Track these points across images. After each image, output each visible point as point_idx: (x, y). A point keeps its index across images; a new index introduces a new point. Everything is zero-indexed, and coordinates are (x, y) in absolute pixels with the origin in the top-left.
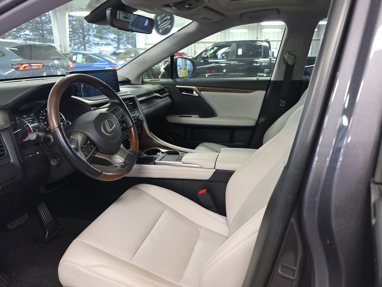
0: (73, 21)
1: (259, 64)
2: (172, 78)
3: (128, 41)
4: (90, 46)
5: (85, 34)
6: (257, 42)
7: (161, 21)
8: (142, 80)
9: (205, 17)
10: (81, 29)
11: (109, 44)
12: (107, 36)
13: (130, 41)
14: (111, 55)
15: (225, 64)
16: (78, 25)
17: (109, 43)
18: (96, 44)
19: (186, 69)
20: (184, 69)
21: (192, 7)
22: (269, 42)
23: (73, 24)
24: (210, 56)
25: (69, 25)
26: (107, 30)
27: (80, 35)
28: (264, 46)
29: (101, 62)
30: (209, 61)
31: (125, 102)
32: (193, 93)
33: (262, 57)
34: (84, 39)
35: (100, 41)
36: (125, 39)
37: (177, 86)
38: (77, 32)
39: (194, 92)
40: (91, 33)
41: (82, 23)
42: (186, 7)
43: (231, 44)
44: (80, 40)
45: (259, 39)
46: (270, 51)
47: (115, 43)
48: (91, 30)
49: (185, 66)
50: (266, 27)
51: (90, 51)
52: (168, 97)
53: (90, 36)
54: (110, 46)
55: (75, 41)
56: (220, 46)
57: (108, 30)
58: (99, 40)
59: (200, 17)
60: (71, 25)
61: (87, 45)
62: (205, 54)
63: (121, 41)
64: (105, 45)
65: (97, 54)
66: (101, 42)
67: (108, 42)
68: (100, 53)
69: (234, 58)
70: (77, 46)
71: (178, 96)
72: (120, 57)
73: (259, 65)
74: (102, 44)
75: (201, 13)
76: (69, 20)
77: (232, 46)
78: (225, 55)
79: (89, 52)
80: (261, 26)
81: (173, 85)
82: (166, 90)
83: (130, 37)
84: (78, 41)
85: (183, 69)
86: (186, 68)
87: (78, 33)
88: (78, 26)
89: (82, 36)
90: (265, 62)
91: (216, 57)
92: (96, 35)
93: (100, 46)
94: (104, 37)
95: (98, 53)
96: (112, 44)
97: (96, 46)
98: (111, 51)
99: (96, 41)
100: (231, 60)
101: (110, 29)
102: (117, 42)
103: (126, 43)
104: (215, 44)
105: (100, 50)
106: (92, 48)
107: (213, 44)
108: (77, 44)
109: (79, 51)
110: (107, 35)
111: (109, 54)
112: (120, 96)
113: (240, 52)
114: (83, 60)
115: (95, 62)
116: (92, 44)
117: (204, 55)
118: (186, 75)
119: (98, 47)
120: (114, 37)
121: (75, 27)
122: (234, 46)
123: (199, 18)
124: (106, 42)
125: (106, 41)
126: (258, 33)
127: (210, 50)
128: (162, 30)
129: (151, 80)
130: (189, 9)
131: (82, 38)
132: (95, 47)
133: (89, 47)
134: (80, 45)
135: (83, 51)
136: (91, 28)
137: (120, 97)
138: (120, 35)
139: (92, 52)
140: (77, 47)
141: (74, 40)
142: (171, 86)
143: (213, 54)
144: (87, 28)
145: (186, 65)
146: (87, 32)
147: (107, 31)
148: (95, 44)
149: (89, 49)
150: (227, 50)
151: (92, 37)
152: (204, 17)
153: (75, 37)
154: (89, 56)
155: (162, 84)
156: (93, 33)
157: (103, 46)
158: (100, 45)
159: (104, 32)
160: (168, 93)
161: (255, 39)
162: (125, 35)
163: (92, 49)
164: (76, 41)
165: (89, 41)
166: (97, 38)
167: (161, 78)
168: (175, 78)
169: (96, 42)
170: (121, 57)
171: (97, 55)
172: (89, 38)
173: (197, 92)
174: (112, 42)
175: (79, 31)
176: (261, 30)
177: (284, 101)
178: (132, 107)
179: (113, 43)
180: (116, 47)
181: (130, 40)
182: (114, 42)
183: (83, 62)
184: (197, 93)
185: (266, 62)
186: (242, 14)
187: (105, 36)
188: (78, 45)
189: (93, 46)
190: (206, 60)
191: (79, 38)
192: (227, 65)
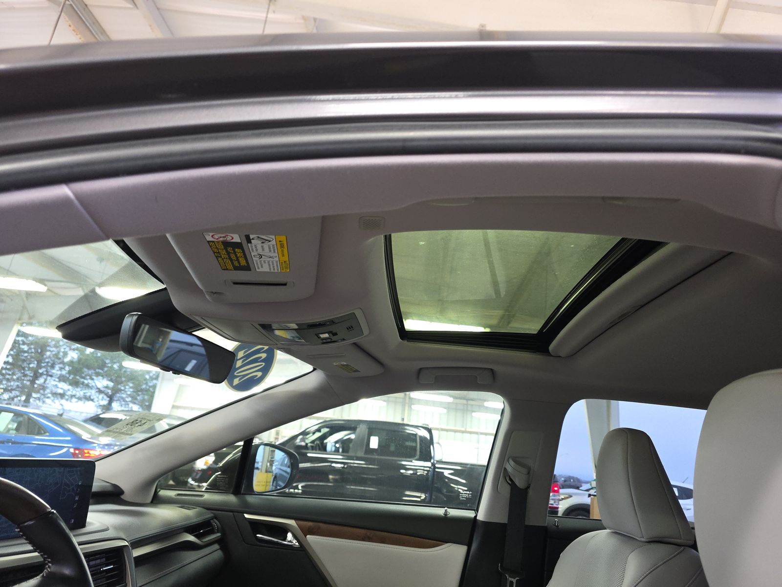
0: (24, 343)
1: (411, 472)
2: (236, 492)
3: (136, 396)
4: (42, 397)
5: (40, 371)
6: (406, 427)
7: (243, 362)
8: (156, 493)
9: (347, 365)
10: (36, 362)
11: (89, 399)
12: (90, 381)
13: (138, 398)
14: (85, 421)
15: (342, 466)
16: (32, 353)
17: (90, 397)
18: (59, 396)
19: (270, 472)
20: (267, 472)
21: (334, 338)
22: (429, 431)
23: (21, 349)
24: (312, 445)
25: (11, 350)
26: (95, 370)
27: (28, 372)
28: (420, 437)
29: (53, 433)
30: (309, 455)
31: (92, 563)
32: (285, 539)
33: (417, 457)
34: (33, 382)
35: (69, 390)
36: (129, 393)
37: (247, 516)
38: (23, 366)
39: (290, 536)
40: (56, 371)
41: (41, 351)
42: (322, 336)
43: (358, 426)
44: (22, 383)
45: (405, 422)
46: (432, 447)
47: (103, 397)
48: (57, 367)
49: (268, 464)
50: (419, 401)
51: (38, 408)
52: (216, 546)
53: (49, 378)
54: (91, 402)
55: (9, 384)
56: (335, 428)
57: (97, 370)
58: (70, 387)
59: (337, 364)
60: (15, 350)
61: (34, 395)
62: (303, 440)
63: (118, 395)
64: (80, 399)
65: (53, 416)
66: (72, 392)
67: (88, 394)
68: (61, 415)
69: (361, 454)
70: (10, 394)
71: (244, 542)
72: (115, 430)
73: (411, 474)
74: (72, 396)
75: (343, 355)
76: (15, 342)
77: (358, 430)
78: (341, 446)
79: (36, 409)
80: (410, 398)
81: (235, 512)
82: (216, 524)
83: (141, 389)
84: (17, 383)
85: (264, 470)
86: (270, 470)
87: (24, 369)
88: (30, 354)
89: (32, 375)
90: (422, 468)
91: (323, 448)
92: (66, 376)
93: (67, 400)
94: (83, 382)
95: (56, 414)
96: (96, 400)
97: (56, 398)
98: (87, 413)
99: (61, 389)
100: (355, 458)
101: (102, 370)
102: (108, 397)
103: (130, 399)
104: (325, 421)
105: (63, 409)
106: (44, 402)
107: (321, 421)
108: (11, 391)
109: (10, 404)
110: (93, 379)
111: (79, 418)
112: (80, 544)
113: (374, 443)
114: (10, 426)
115: (39, 434)
116: (47, 394)
117: (301, 441)
118: (267, 487)
119: (59, 402)
120: (105, 385)
121: (22, 356)
122: (362, 429)
123: (335, 364)
124: (84, 393)
125: (85, 391)
126: (403, 410)
127: (314, 433)
128: (240, 380)
129: (179, 495)
130: (325, 342)
131: (31, 379)
132: (53, 400)
133: (39, 399)
134: (18, 393)
135: (20, 405)
136: (59, 361)
137: (78, 548)
138: (122, 383)
139: (42, 410)
140: (10, 396)
141: (8, 380)
142: (232, 513)
143: (318, 442)
144: (51, 362)
145: (272, 462)
146: (47, 369)
147: (93, 371)
148: (55, 394)
149: (37, 404)
150: (346, 436)
151: (54, 380)
152: (345, 363)
153: (13, 374)
154: (30, 419)
155: (208, 507)
156: (59, 373)
157: (74, 400)
158: (67, 397)
159: (86, 373)
160: (219, 534)
161: (399, 421)
162: (133, 383)
163: (44, 405)
164: (12, 383)
165: (43, 387)
166: (66, 383)
167: (208, 490)
168: (243, 494)
169: (60, 391)
170: (117, 429)
171: (52, 419)
172: (46, 380)
173: (298, 536)
174: (97, 394)
175: (29, 364)
176: (410, 407)
177: (515, 579)
178: (108, 578)
179: (98, 397)
180: (104, 406)
181: (141, 396)
182: (101, 396)
183: (9, 430)
184: (295, 536)
185: (425, 469)
186: (421, 369)
187: (86, 382)
188: (13, 392)
189: (48, 398)
190: (302, 452)
191: (23, 378)
192: (346, 466)
